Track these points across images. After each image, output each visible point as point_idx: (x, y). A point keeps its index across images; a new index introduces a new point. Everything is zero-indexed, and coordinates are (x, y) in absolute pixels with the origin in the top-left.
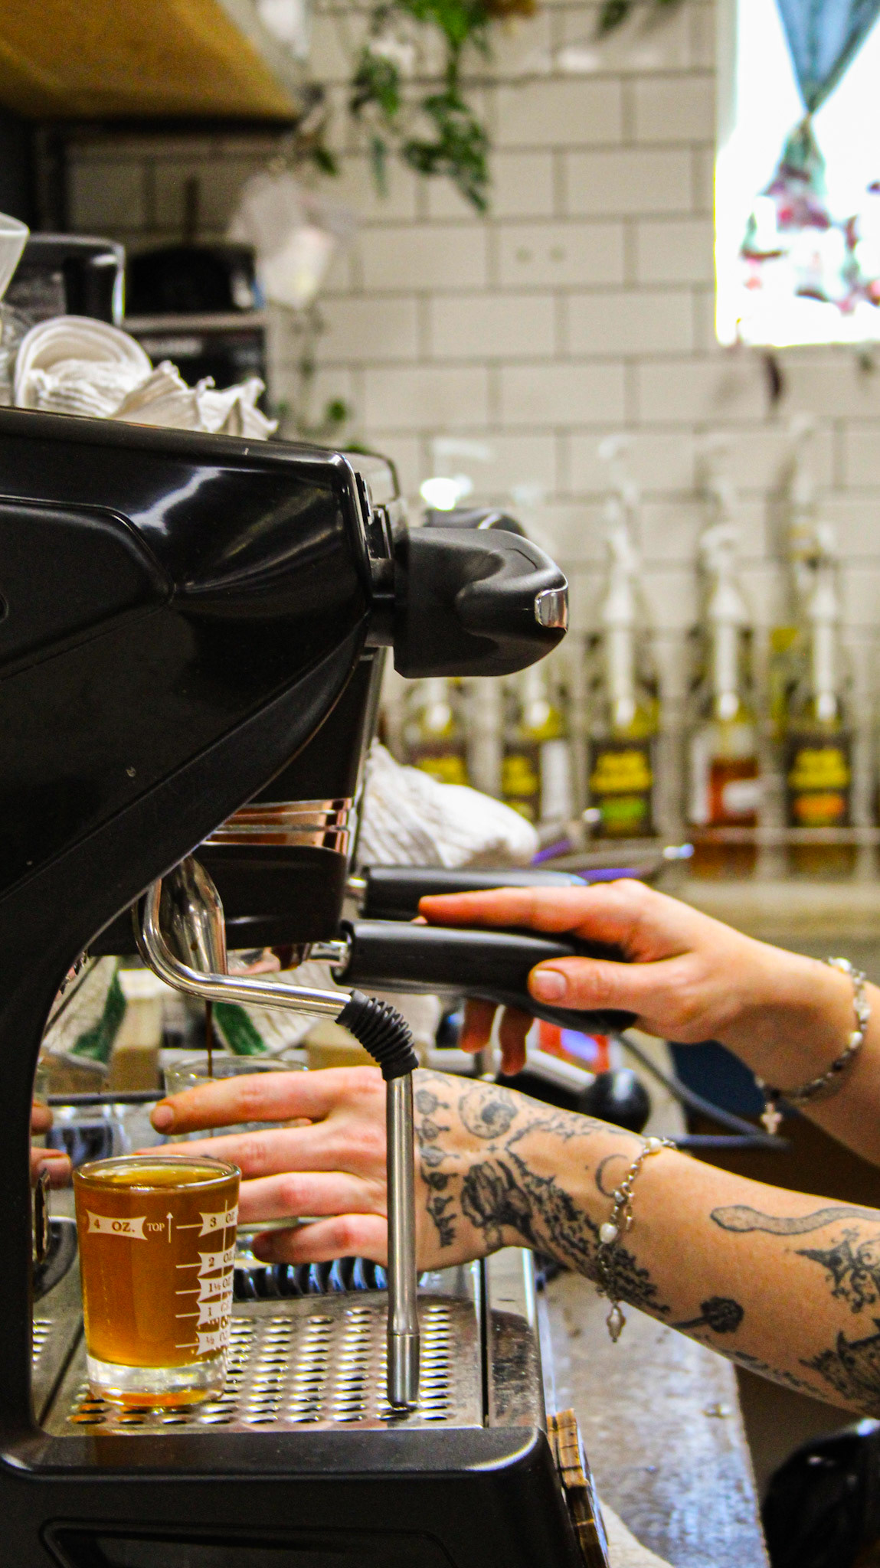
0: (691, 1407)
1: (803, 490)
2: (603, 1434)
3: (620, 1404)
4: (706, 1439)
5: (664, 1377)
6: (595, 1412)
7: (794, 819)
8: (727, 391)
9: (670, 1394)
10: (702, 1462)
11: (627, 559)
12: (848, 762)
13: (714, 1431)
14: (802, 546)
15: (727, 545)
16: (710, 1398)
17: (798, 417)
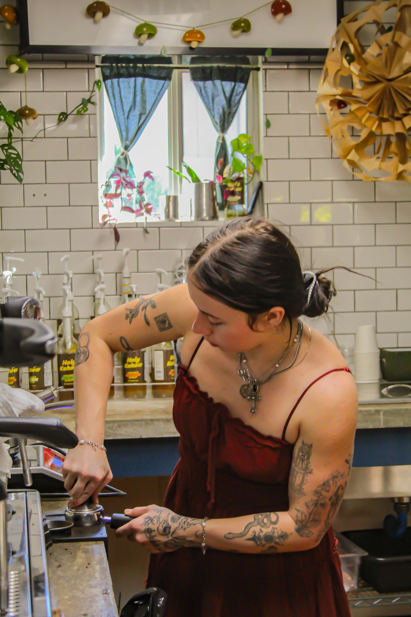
0: (97, 591)
1: (126, 272)
2: (69, 603)
3: (74, 591)
4: (103, 602)
5: (89, 581)
6: (66, 595)
7: (125, 380)
8: (101, 239)
9: (91, 587)
10: (102, 611)
11: (70, 295)
12: (142, 361)
13: (105, 599)
14: (126, 290)
15: (102, 290)
16: (104, 587)
17: (124, 248)
